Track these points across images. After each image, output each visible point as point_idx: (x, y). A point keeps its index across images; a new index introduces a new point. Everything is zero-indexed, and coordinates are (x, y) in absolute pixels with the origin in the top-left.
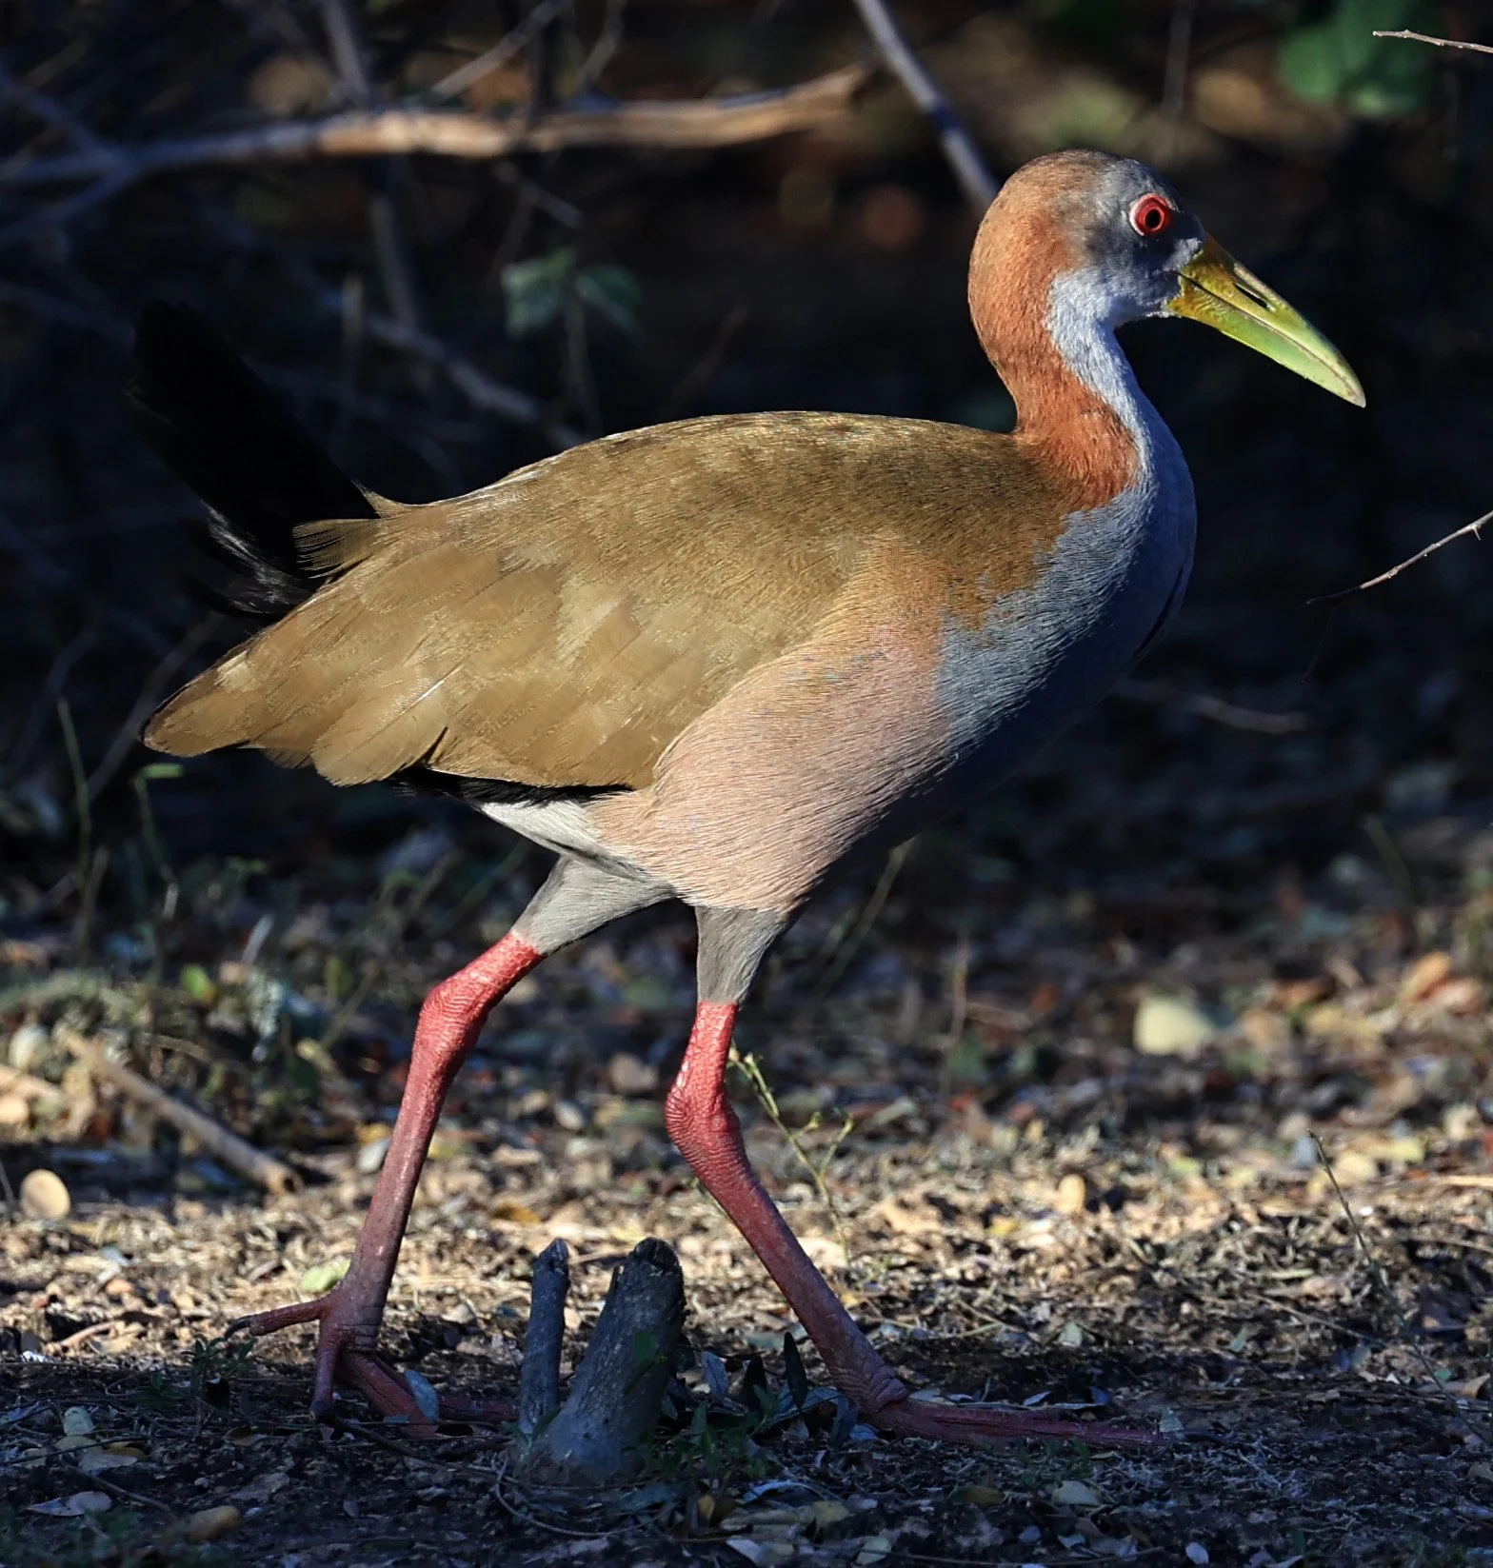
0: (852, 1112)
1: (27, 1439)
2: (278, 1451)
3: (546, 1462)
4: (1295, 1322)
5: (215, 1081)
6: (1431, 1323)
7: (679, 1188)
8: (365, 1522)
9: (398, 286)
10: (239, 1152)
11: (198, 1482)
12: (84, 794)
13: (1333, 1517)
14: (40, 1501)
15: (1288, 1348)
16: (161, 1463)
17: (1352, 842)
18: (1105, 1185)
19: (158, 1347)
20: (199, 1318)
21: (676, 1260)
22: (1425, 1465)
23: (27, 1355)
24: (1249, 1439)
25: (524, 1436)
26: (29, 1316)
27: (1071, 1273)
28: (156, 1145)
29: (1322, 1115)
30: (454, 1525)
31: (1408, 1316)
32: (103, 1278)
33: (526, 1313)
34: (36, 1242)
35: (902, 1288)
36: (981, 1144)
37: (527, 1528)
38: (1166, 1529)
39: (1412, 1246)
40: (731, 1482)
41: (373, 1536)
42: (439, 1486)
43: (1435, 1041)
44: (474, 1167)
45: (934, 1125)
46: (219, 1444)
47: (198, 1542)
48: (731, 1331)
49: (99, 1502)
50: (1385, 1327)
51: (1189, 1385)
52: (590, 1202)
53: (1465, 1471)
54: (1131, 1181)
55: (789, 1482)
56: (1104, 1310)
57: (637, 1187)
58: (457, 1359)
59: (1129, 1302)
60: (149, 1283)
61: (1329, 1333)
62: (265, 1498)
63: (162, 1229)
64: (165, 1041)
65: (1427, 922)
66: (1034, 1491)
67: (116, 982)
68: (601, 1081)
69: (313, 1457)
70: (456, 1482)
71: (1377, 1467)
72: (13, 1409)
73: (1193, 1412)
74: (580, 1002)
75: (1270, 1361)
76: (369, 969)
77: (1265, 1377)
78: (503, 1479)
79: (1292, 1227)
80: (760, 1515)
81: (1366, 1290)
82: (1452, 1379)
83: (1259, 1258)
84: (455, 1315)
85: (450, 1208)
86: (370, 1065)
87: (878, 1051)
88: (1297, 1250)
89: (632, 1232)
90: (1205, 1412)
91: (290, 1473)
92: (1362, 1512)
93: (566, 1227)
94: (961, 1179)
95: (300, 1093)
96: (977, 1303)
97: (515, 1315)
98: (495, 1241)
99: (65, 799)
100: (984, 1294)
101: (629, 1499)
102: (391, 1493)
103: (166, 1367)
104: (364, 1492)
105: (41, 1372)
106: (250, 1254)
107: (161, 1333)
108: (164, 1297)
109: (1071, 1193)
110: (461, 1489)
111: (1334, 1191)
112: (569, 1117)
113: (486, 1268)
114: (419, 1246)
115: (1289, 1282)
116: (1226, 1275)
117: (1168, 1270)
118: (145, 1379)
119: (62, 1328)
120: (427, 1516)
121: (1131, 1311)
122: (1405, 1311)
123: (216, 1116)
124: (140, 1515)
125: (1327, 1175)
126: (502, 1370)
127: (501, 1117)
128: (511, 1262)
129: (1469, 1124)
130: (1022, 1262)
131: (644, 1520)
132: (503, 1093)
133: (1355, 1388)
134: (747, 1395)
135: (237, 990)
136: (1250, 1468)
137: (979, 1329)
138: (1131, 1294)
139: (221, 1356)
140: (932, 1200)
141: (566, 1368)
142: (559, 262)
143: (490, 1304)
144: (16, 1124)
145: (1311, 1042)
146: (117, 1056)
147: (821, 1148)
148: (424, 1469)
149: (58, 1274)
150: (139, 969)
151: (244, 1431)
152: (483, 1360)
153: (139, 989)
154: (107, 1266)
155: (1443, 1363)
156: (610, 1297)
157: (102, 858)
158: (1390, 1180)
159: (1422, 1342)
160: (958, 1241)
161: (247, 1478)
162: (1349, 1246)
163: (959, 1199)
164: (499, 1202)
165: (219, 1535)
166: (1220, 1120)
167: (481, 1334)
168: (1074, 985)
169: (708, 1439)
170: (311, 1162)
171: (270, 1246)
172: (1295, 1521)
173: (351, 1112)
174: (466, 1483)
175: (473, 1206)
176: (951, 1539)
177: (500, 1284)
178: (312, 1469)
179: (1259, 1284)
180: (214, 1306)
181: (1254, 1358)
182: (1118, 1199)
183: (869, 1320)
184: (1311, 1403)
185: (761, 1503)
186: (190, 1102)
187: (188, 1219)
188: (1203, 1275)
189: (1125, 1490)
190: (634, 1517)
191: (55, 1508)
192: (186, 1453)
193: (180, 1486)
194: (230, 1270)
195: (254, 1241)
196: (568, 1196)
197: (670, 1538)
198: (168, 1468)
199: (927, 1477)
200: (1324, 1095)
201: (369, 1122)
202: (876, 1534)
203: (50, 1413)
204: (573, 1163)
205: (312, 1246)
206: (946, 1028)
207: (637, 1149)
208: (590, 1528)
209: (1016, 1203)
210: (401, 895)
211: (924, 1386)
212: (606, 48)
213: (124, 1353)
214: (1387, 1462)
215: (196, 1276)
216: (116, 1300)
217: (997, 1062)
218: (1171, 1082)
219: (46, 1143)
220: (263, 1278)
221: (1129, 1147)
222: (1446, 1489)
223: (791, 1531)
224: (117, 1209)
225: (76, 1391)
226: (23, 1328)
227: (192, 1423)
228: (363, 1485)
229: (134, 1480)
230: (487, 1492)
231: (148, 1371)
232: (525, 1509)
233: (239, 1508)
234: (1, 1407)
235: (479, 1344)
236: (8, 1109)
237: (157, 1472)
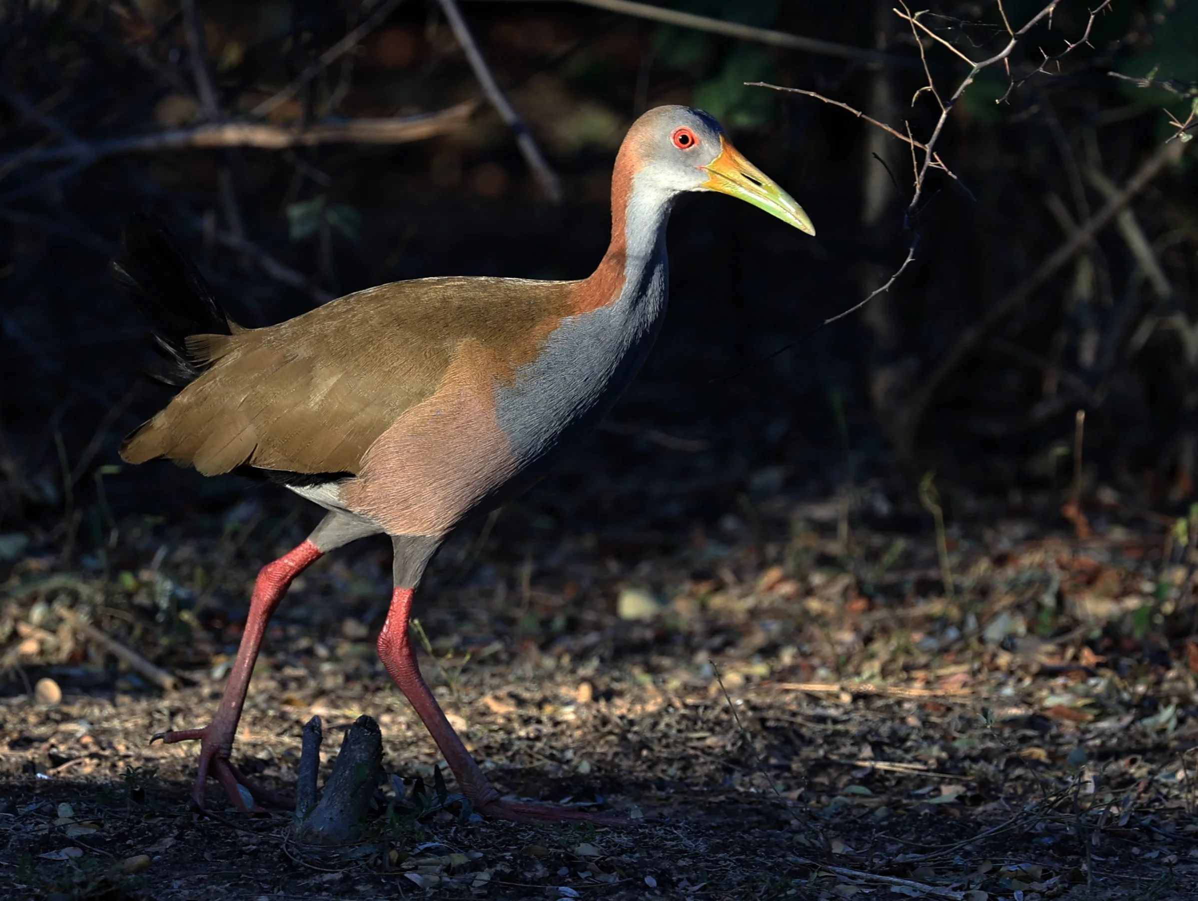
0: (470, 649)
1: (39, 820)
2: (169, 825)
3: (310, 832)
4: (702, 760)
5: (137, 632)
6: (773, 761)
7: (378, 689)
8: (215, 863)
9: (233, 215)
10: (149, 669)
11: (128, 842)
12: (69, 481)
13: (722, 863)
14: (45, 852)
15: (698, 774)
16: (109, 833)
17: (730, 508)
18: (602, 688)
19: (107, 772)
20: (127, 756)
21: (378, 726)
22: (770, 835)
23: (39, 775)
24: (678, 822)
25: (298, 819)
26: (39, 755)
27: (585, 734)
28: (106, 666)
29: (716, 652)
30: (262, 865)
31: (761, 757)
32: (79, 735)
33: (299, 754)
34: (43, 717)
35: (496, 742)
36: (538, 666)
37: (299, 867)
38: (634, 868)
39: (763, 721)
40: (406, 844)
41: (221, 871)
42: (254, 845)
43: (775, 613)
44: (272, 678)
45: (513, 656)
46: (139, 822)
47: (128, 874)
48: (406, 764)
49: (77, 852)
50: (749, 763)
51: (647, 794)
52: (333, 696)
53: (791, 839)
54: (617, 686)
55: (437, 844)
56: (603, 754)
57: (357, 688)
58: (264, 778)
59: (615, 749)
60: (103, 738)
61: (720, 766)
62: (163, 851)
63: (109, 710)
64: (112, 611)
65: (772, 550)
66: (565, 849)
67: (86, 579)
68: (338, 633)
69: (188, 829)
70: (263, 843)
71: (745, 836)
72: (31, 804)
73: (650, 808)
74: (327, 591)
75: (688, 781)
76: (217, 574)
77: (685, 789)
78: (288, 841)
79: (701, 710)
80: (422, 861)
81: (739, 743)
82: (784, 790)
83: (683, 726)
84: (262, 755)
85: (260, 699)
86: (217, 624)
87: (483, 617)
88: (703, 722)
89: (355, 712)
90: (655, 807)
91: (176, 838)
92: (737, 860)
93: (320, 710)
94: (528, 684)
95: (182, 639)
96: (536, 749)
97: (293, 755)
98: (283, 717)
99: (59, 483)
100: (539, 745)
101: (353, 852)
102: (229, 849)
103: (111, 782)
104: (215, 848)
105: (46, 784)
106: (155, 722)
107: (109, 764)
108: (111, 745)
109: (584, 693)
110: (266, 846)
111: (723, 691)
112: (322, 651)
113: (279, 730)
115: (700, 739)
116: (665, 735)
117: (635, 733)
118: (100, 788)
119: (57, 761)
120: (248, 861)
121: (616, 754)
122: (759, 755)
123: (137, 650)
124: (98, 860)
125: (718, 683)
126: (287, 784)
127: (286, 651)
128: (291, 727)
129: (794, 657)
130: (559, 728)
131: (361, 863)
132: (287, 639)
133: (734, 795)
134: (415, 797)
135: (149, 585)
136: (678, 837)
137: (536, 763)
138: (617, 745)
139: (140, 776)
140: (512, 696)
141: (320, 783)
142: (316, 204)
143: (280, 750)
144: (32, 655)
145: (710, 613)
146: (86, 618)
147: (454, 668)
148: (246, 836)
149: (55, 733)
150: (97, 573)
151: (152, 816)
152: (277, 779)
153: (98, 583)
154: (80, 729)
155: (780, 782)
156: (344, 745)
157: (78, 516)
158: (752, 687)
159: (769, 771)
160: (526, 718)
161: (154, 840)
162: (730, 721)
163: (526, 695)
164: (287, 695)
165: (139, 870)
166: (662, 653)
167: (275, 765)
168: (586, 583)
169: (395, 821)
170: (187, 675)
171: (166, 719)
172: (702, 864)
173: (207, 648)
174: (267, 843)
175: (271, 698)
176: (522, 873)
177: (286, 739)
178: (188, 835)
179: (683, 740)
180: (137, 750)
181: (681, 779)
182: (610, 695)
183: (479, 758)
184: (710, 803)
185: (422, 854)
186: (124, 643)
187: (123, 704)
188: (654, 735)
189: (613, 848)
190: (355, 861)
191: (53, 856)
192: (122, 827)
193: (118, 844)
194: (144, 732)
195: (157, 716)
196: (320, 693)
197: (375, 873)
198: (113, 835)
199: (509, 841)
200: (717, 641)
201: (218, 653)
202: (482, 871)
203: (51, 806)
204: (324, 676)
205: (187, 719)
206: (519, 604)
207: (357, 669)
208: (333, 867)
209: (556, 697)
210: (234, 535)
211: (507, 793)
212: (342, 91)
213: (89, 774)
214: (750, 834)
215: (127, 734)
216: (85, 747)
217: (545, 623)
218: (638, 634)
219: (49, 665)
221: (615, 667)
222: (781, 848)
223: (438, 869)
224: (85, 699)
225: (64, 794)
226: (37, 761)
227: (125, 812)
228: (214, 844)
229: (94, 841)
230: (279, 848)
231: (102, 784)
232: (299, 857)
233: (150, 856)
234: (24, 803)
235: (275, 771)
236: (30, 647)
237: (106, 837)
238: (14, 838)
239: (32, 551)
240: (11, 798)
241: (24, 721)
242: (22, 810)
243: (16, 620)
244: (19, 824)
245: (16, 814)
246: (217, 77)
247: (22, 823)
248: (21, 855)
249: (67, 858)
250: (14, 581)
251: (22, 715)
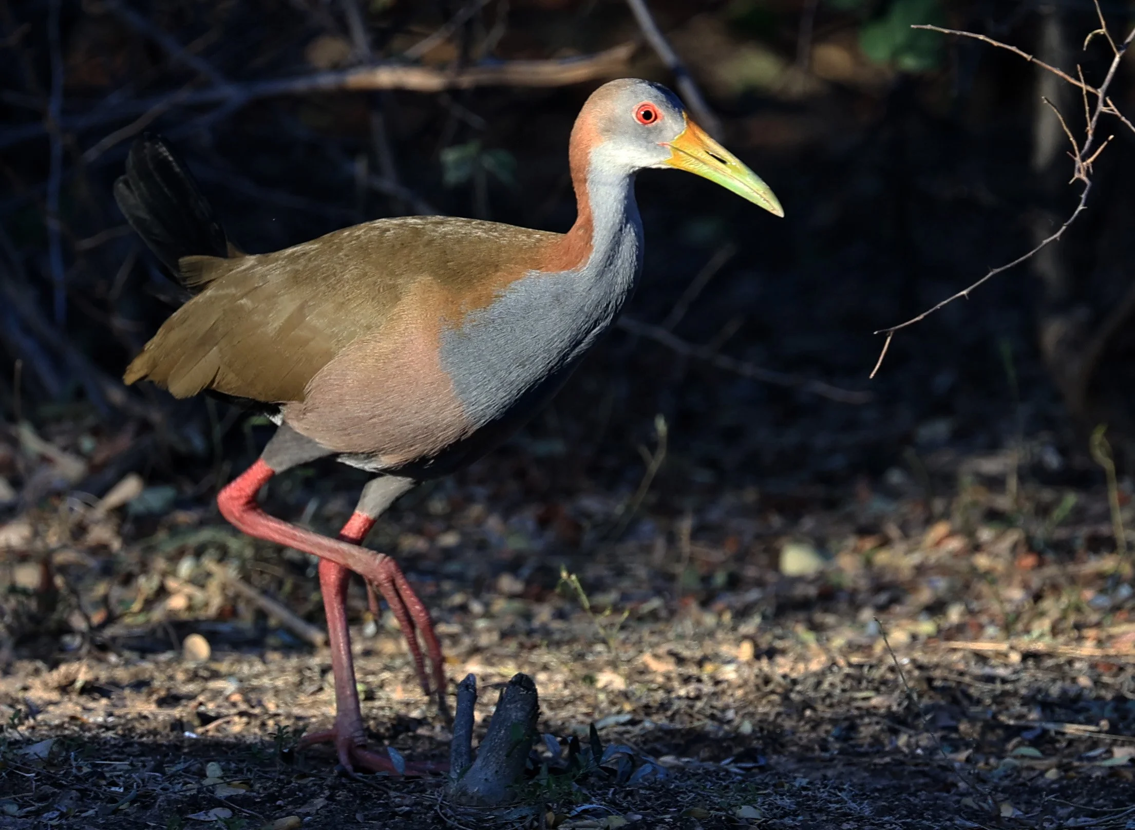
0: (629, 605)
1: (187, 780)
2: (321, 786)
3: (464, 794)
4: (866, 721)
5: (288, 586)
6: (941, 722)
7: (534, 647)
8: (367, 825)
9: (386, 159)
10: (299, 625)
11: (279, 803)
12: (218, 431)
13: (887, 826)
14: (194, 812)
15: (863, 735)
16: (259, 793)
17: (896, 461)
18: (764, 645)
19: (257, 730)
20: (277, 715)
21: (533, 685)
22: (937, 798)
23: (187, 734)
24: (843, 784)
25: (452, 779)
26: (189, 713)
27: (746, 694)
28: (256, 622)
29: (882, 609)
30: (415, 827)
31: (928, 718)
32: (228, 693)
34: (191, 675)
35: (655, 701)
36: (698, 623)
39: (930, 680)
40: (564, 805)
42: (407, 806)
43: (942, 569)
45: (672, 613)
46: (289, 783)
48: (563, 724)
49: (225, 813)
50: (916, 723)
52: (488, 654)
53: (958, 802)
54: (779, 644)
55: (594, 805)
56: (765, 714)
57: (512, 646)
58: (417, 738)
59: (778, 709)
60: (253, 696)
62: (314, 812)
63: (259, 667)
64: (261, 566)
65: (938, 505)
66: (726, 811)
68: (493, 588)
69: (339, 790)
70: (416, 804)
71: (912, 799)
72: (179, 763)
74: (482, 546)
75: (853, 742)
77: (851, 750)
78: (442, 803)
79: (866, 669)
80: (579, 823)
81: (906, 703)
82: (952, 752)
83: (847, 685)
84: (415, 714)
87: (642, 572)
88: (869, 682)
89: (510, 670)
90: (818, 769)
91: (327, 798)
92: (903, 823)
93: (474, 667)
94: (688, 642)
96: (696, 709)
97: (447, 714)
99: (207, 434)
100: (699, 704)
101: (508, 813)
102: (381, 810)
103: (261, 741)
104: (367, 809)
105: (194, 743)
106: (305, 681)
107: (258, 722)
108: (260, 703)
109: (746, 651)
110: (419, 808)
111: (889, 650)
112: (477, 608)
114: (396, 677)
115: (865, 699)
116: (829, 695)
117: (799, 692)
118: (249, 747)
119: (205, 719)
120: (401, 822)
121: (778, 714)
122: (926, 715)
123: (288, 606)
124: (247, 820)
125: (883, 642)
126: (441, 744)
127: (439, 606)
129: (962, 615)
130: (720, 687)
131: (517, 825)
132: (441, 595)
133: (899, 757)
134: (572, 757)
136: (842, 799)
137: (696, 724)
138: (780, 705)
139: (289, 735)
140: (671, 654)
141: (475, 743)
142: (471, 149)
143: (434, 709)
144: (180, 610)
145: (876, 569)
146: (235, 573)
147: (612, 625)
148: (399, 797)
149: (203, 690)
151: (303, 776)
152: (431, 739)
154: (229, 687)
155: (947, 744)
156: (500, 704)
157: (227, 468)
158: (919, 645)
159: (936, 732)
160: (686, 677)
161: (304, 801)
162: (896, 680)
163: (686, 653)
166: (826, 610)
167: (429, 724)
168: (747, 538)
169: (551, 782)
171: (316, 675)
173: (359, 604)
174: (421, 804)
178: (339, 796)
179: (847, 700)
180: (287, 709)
182: (771, 653)
183: (637, 718)
184: (875, 765)
185: (579, 816)
186: (273, 597)
187: (273, 661)
188: (818, 695)
189: (775, 811)
190: (511, 823)
191: (202, 816)
192: (272, 787)
193: (268, 805)
194: (295, 689)
195: (308, 673)
196: (475, 650)
198: (262, 795)
199: (669, 803)
200: (883, 598)
203: (199, 765)
204: (479, 633)
206: (678, 559)
207: (513, 626)
209: (717, 656)
212: (498, 32)
213: (238, 733)
214: (916, 796)
215: (277, 692)
216: (234, 705)
217: (706, 579)
218: (801, 591)
219: (197, 621)
220: (314, 693)
221: (778, 624)
222: (948, 811)
224: (235, 656)
225: (213, 754)
226: (185, 720)
227: (275, 772)
228: (366, 805)
229: (244, 802)
230: (433, 809)
231: (251, 744)
232: (453, 819)
233: (300, 817)
234: (172, 762)
235: (427, 730)
236: (177, 602)
237: (256, 798)
238: (161, 798)
239: (180, 504)
240: (158, 757)
241: (171, 678)
242: (171, 770)
243: (164, 574)
244: (167, 784)
245: (164, 774)
246: (370, 17)
247: (170, 783)
248: (169, 816)
249: (216, 819)
250: (162, 535)
251: (170, 671)
